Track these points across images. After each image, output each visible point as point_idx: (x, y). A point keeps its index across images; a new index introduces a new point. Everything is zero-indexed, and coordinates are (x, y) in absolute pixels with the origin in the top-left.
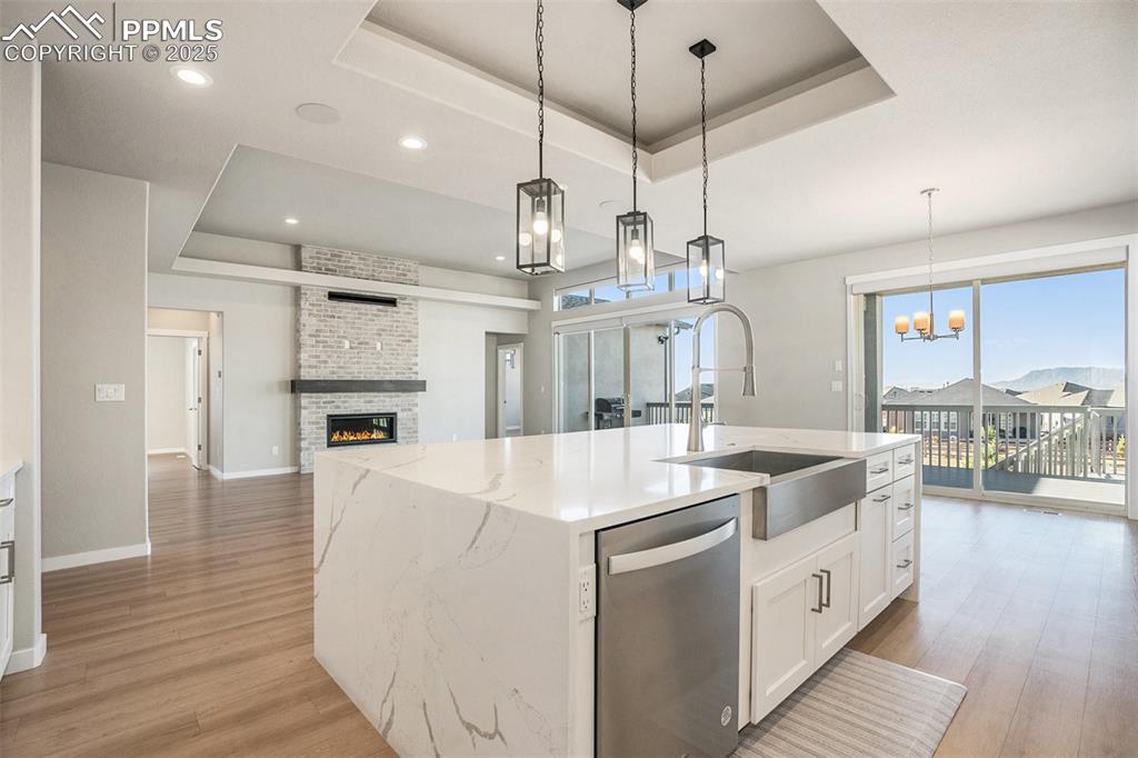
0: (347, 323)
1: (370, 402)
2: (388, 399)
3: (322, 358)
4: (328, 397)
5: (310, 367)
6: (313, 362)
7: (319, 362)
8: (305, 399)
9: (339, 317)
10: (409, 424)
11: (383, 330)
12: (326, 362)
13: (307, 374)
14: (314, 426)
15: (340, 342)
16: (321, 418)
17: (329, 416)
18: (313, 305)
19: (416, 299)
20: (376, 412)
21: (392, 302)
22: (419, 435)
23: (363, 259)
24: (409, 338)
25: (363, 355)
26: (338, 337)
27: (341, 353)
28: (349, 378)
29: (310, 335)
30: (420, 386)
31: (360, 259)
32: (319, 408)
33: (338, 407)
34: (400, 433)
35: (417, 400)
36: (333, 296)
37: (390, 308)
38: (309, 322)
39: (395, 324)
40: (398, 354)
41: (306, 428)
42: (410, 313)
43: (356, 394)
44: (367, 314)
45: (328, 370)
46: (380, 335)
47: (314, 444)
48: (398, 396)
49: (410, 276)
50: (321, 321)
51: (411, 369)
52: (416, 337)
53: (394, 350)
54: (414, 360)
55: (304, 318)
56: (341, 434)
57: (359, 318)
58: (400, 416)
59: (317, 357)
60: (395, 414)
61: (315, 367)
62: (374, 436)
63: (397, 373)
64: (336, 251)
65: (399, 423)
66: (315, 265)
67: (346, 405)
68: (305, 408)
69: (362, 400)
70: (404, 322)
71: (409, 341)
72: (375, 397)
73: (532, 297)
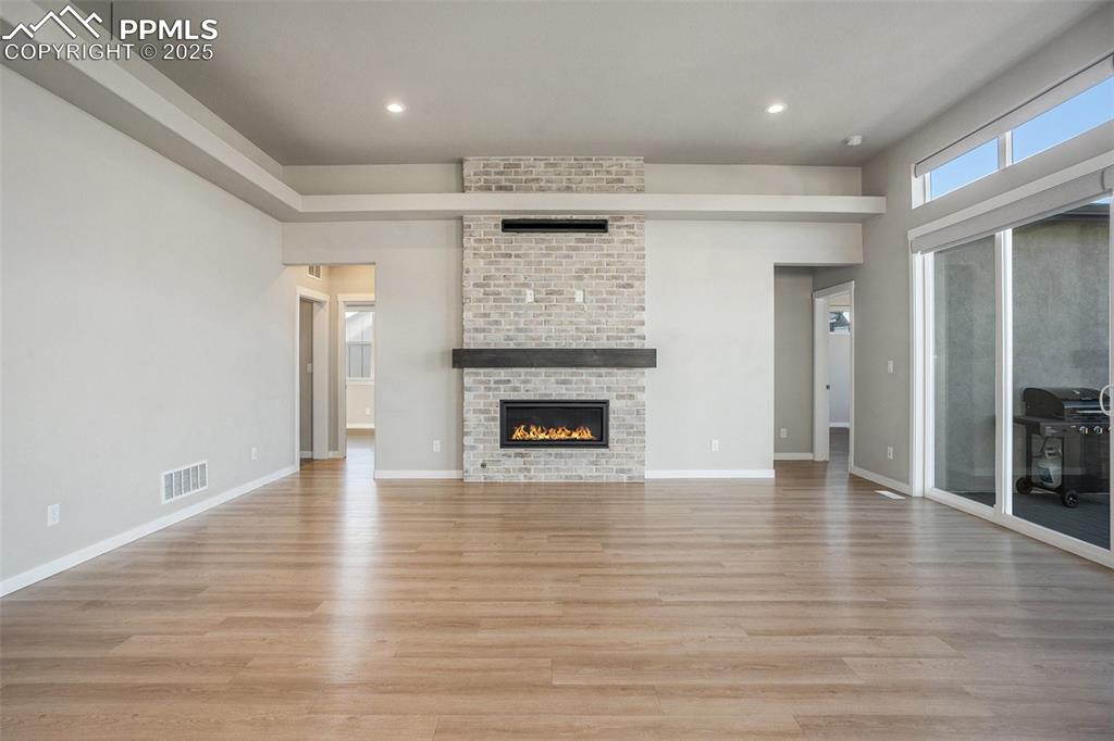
0: (530, 263)
1: (564, 382)
2: (593, 379)
3: (494, 317)
4: (503, 373)
5: (476, 330)
6: (480, 323)
7: (489, 323)
8: (471, 376)
9: (517, 256)
10: (629, 420)
11: (587, 271)
12: (497, 323)
13: (473, 341)
14: (482, 416)
15: (519, 293)
16: (491, 405)
17: (503, 402)
18: (480, 241)
19: (641, 216)
20: (574, 398)
21: (600, 226)
22: (647, 438)
23: (553, 165)
24: (629, 281)
25: (553, 311)
26: (516, 285)
27: (520, 308)
28: (532, 345)
29: (476, 285)
30: (644, 358)
31: (547, 165)
32: (489, 389)
33: (515, 389)
34: (613, 434)
35: (644, 381)
36: (509, 226)
37: (596, 236)
38: (476, 266)
39: (606, 260)
40: (610, 308)
41: (471, 419)
42: (630, 241)
43: (543, 370)
44: (560, 248)
45: (501, 335)
46: (580, 278)
47: (481, 441)
48: (610, 374)
49: (629, 180)
50: (491, 263)
51: (632, 330)
52: (642, 278)
53: (604, 300)
54: (638, 316)
55: (469, 262)
56: (527, 430)
57: (548, 255)
58: (612, 406)
59: (486, 315)
60: (606, 403)
61: (484, 330)
62: (575, 435)
63: (608, 338)
64: (512, 159)
65: (611, 416)
66: (482, 183)
67: (529, 386)
68: (469, 390)
69: (553, 379)
70: (619, 256)
71: (630, 286)
72: (573, 375)
73: (867, 191)
